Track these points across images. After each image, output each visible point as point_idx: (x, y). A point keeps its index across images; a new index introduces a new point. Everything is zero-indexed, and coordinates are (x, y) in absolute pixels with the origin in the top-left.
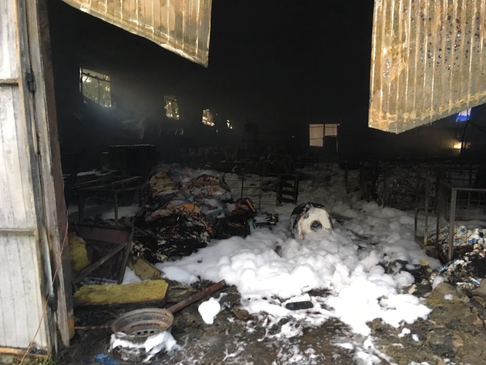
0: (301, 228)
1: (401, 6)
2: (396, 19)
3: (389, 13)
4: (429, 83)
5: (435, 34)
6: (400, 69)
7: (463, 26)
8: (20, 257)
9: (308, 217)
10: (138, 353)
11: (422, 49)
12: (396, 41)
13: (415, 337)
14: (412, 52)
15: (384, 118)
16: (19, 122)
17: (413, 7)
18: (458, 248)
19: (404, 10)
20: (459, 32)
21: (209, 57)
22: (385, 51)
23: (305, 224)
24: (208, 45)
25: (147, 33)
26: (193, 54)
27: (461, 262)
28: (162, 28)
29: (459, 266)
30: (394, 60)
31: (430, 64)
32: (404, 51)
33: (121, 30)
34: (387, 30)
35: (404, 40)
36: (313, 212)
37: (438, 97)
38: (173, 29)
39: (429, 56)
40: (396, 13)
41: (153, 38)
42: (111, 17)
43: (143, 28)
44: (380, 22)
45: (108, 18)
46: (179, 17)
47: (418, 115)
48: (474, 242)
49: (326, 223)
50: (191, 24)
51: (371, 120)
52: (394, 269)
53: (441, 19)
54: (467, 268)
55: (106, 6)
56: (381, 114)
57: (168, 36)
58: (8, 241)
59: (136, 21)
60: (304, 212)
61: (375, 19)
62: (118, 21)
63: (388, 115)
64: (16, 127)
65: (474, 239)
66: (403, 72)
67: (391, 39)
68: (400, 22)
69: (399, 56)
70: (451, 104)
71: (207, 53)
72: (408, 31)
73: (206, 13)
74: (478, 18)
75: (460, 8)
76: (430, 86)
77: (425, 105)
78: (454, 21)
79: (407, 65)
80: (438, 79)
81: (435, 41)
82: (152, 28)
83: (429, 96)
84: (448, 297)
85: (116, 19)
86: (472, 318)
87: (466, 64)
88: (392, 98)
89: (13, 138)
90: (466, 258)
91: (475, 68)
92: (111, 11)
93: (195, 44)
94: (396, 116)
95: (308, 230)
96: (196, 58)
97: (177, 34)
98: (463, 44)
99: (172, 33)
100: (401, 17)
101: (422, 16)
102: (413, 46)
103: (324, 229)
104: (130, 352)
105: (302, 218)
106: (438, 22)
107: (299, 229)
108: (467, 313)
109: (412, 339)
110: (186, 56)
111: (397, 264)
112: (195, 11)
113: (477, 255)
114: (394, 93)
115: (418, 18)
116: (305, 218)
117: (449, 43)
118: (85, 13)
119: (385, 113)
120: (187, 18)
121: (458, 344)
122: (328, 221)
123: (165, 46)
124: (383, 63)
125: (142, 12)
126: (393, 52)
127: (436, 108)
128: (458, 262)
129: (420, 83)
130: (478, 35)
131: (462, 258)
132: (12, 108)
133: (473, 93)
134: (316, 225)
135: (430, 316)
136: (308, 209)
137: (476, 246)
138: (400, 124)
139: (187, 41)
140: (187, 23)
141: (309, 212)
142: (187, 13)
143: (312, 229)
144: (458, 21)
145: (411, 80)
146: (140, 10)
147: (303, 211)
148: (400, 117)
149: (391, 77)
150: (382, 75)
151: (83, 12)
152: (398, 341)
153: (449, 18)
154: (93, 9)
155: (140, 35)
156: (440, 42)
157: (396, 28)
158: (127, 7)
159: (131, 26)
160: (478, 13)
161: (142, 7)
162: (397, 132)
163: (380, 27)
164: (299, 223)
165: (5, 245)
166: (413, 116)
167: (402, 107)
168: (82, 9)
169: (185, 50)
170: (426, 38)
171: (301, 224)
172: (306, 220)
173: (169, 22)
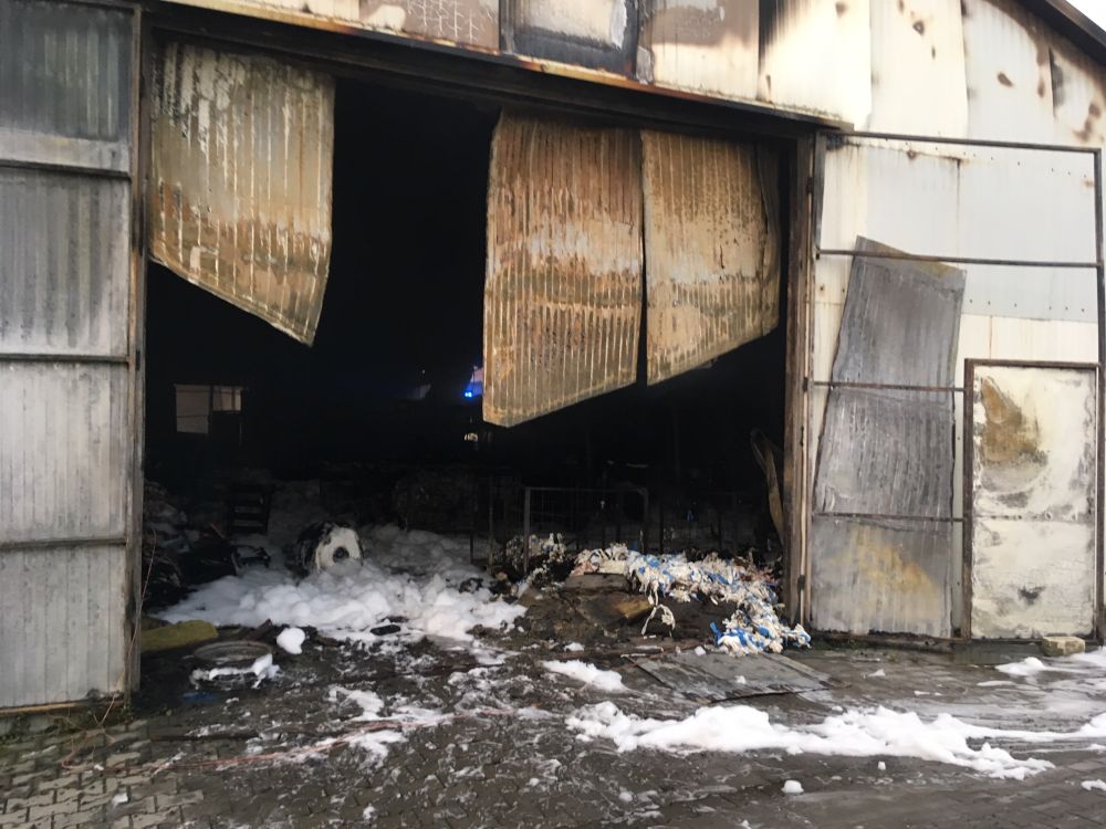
0: (320, 558)
1: (508, 314)
2: (505, 324)
3: (497, 317)
4: (532, 383)
5: (536, 341)
6: (509, 369)
7: (558, 338)
8: (89, 575)
9: (330, 541)
10: (242, 680)
11: (526, 354)
12: (504, 343)
13: (521, 629)
14: (518, 355)
15: (496, 412)
16: (115, 407)
17: (518, 317)
18: (533, 559)
19: (511, 318)
20: (555, 342)
21: (315, 338)
22: (495, 352)
23: (325, 553)
24: (316, 326)
25: (259, 311)
26: (301, 334)
27: (541, 570)
28: (275, 307)
29: (539, 575)
30: (503, 361)
31: (533, 366)
32: (511, 353)
33: (233, 307)
34: (497, 333)
35: (511, 344)
36: (337, 534)
37: (539, 396)
38: (286, 307)
39: (532, 360)
40: (504, 319)
41: (265, 316)
42: (222, 291)
43: (256, 305)
44: (490, 325)
45: (219, 293)
46: (294, 297)
47: (525, 411)
48: (550, 549)
49: (354, 551)
50: (304, 305)
51: (485, 414)
52: (470, 588)
53: (542, 331)
54: (547, 574)
55: (217, 279)
56: (493, 409)
57: (280, 316)
58: (73, 555)
59: (250, 299)
60: (323, 536)
61: (486, 322)
62: (230, 296)
63: (499, 410)
64: (111, 411)
65: (548, 547)
66: (512, 371)
67: (500, 342)
68: (508, 329)
69: (508, 357)
70: (550, 403)
71: (314, 333)
72: (515, 335)
73: (319, 293)
74: (569, 333)
75: (555, 323)
76: (533, 386)
77: (530, 403)
78: (551, 333)
79: (515, 366)
80: (540, 381)
81: (537, 347)
82: (266, 307)
83: (532, 395)
84: (539, 597)
85: (227, 294)
86: (565, 608)
87: (561, 370)
88: (503, 395)
89: (105, 425)
90: (545, 566)
91: (567, 374)
92: (222, 284)
93: (304, 324)
94: (506, 411)
95: (330, 563)
96: (303, 338)
97: (290, 314)
98: (558, 353)
99: (284, 312)
100: (508, 324)
101: (526, 324)
102: (519, 349)
103: (351, 560)
104: (233, 681)
105: (321, 545)
106: (539, 332)
107: (317, 561)
108: (560, 606)
109: (518, 632)
110: (294, 336)
111: (472, 582)
112: (310, 290)
113: (554, 562)
114: (504, 390)
115: (523, 326)
116: (325, 543)
117: (547, 351)
118: (194, 286)
119: (496, 408)
120: (301, 298)
121: (558, 628)
122: (357, 546)
123: (275, 325)
124: (494, 362)
125: (258, 290)
126: (503, 353)
127: (538, 406)
128: (537, 571)
129: (525, 382)
130: (569, 347)
131: (540, 566)
132: (108, 389)
133: (566, 394)
134: (341, 554)
135: (527, 613)
136: (329, 530)
137: (551, 554)
138: (510, 419)
139: (298, 321)
140: (300, 304)
141: (332, 534)
142: (302, 293)
143: (335, 561)
144: (554, 334)
145: (518, 380)
146: (255, 286)
147: (321, 533)
148: (509, 412)
149: (501, 376)
150: (494, 373)
151: (191, 284)
152: (505, 636)
153: (548, 330)
154: (202, 281)
155: (253, 313)
156: (541, 349)
157: (504, 332)
158: (240, 282)
159: (244, 302)
160: (570, 329)
161: (257, 284)
162: (507, 425)
163: (490, 330)
164: (318, 550)
165: (69, 561)
166: (521, 412)
167: (511, 404)
168: (190, 280)
169: (294, 331)
170: (530, 344)
171: (320, 554)
172: (327, 547)
173: (284, 303)
